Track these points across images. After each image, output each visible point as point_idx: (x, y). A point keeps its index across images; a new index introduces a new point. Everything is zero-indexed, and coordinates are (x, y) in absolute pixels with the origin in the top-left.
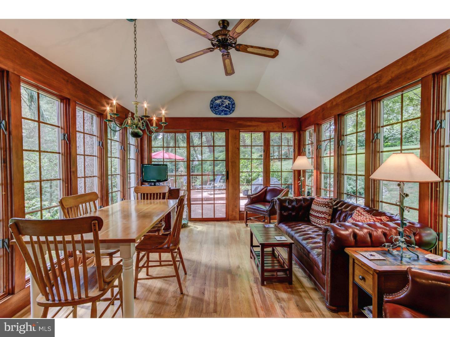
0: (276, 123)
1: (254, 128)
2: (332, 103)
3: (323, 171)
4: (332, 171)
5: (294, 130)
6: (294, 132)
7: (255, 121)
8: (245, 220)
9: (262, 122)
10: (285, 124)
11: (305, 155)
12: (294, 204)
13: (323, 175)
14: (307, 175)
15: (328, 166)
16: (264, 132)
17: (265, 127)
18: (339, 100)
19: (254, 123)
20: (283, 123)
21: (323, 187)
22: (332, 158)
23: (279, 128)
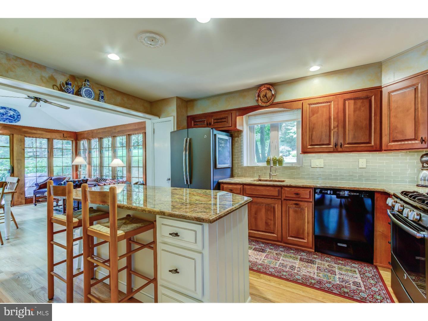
0: (58, 134)
1: (39, 135)
2: (97, 131)
3: (92, 165)
4: (98, 165)
5: (72, 140)
6: (72, 141)
7: (39, 130)
8: (34, 202)
9: (46, 132)
10: (65, 135)
11: (80, 156)
12: (77, 183)
13: (93, 168)
14: (82, 168)
15: (95, 162)
16: (48, 139)
17: (49, 135)
18: (101, 131)
19: (39, 132)
20: (63, 134)
21: (93, 174)
22: (98, 158)
23: (61, 137)
